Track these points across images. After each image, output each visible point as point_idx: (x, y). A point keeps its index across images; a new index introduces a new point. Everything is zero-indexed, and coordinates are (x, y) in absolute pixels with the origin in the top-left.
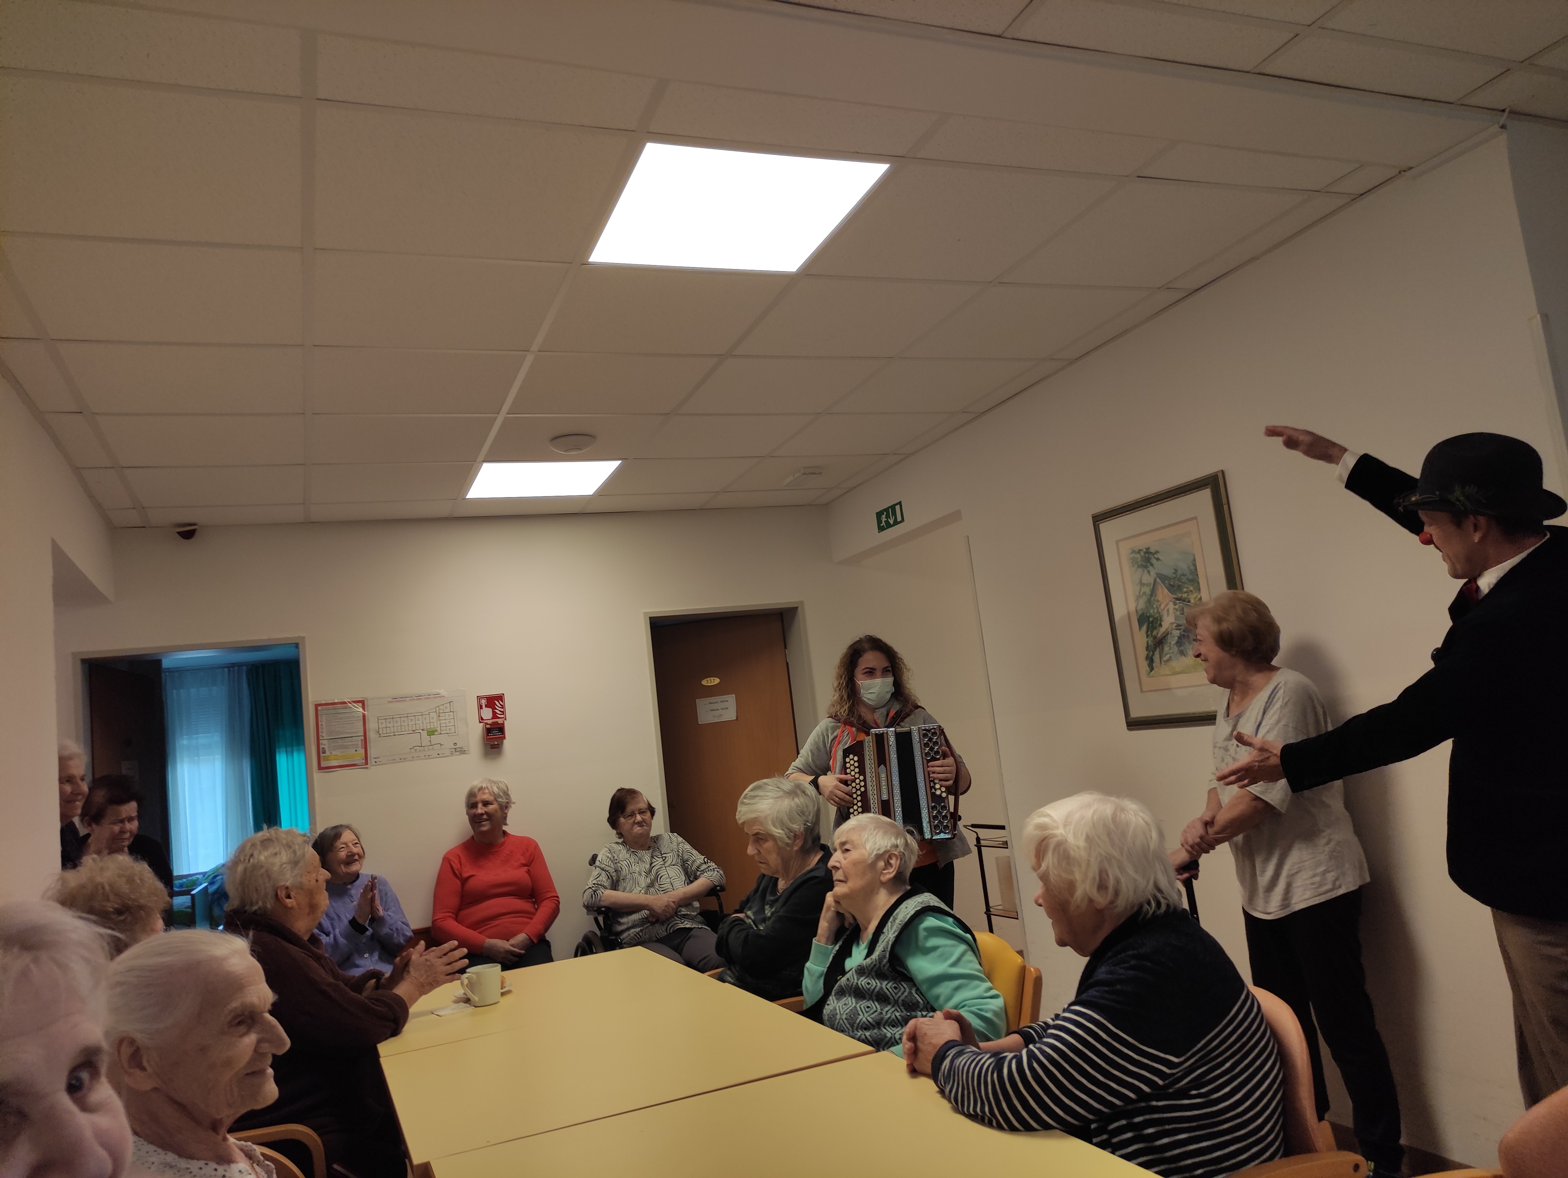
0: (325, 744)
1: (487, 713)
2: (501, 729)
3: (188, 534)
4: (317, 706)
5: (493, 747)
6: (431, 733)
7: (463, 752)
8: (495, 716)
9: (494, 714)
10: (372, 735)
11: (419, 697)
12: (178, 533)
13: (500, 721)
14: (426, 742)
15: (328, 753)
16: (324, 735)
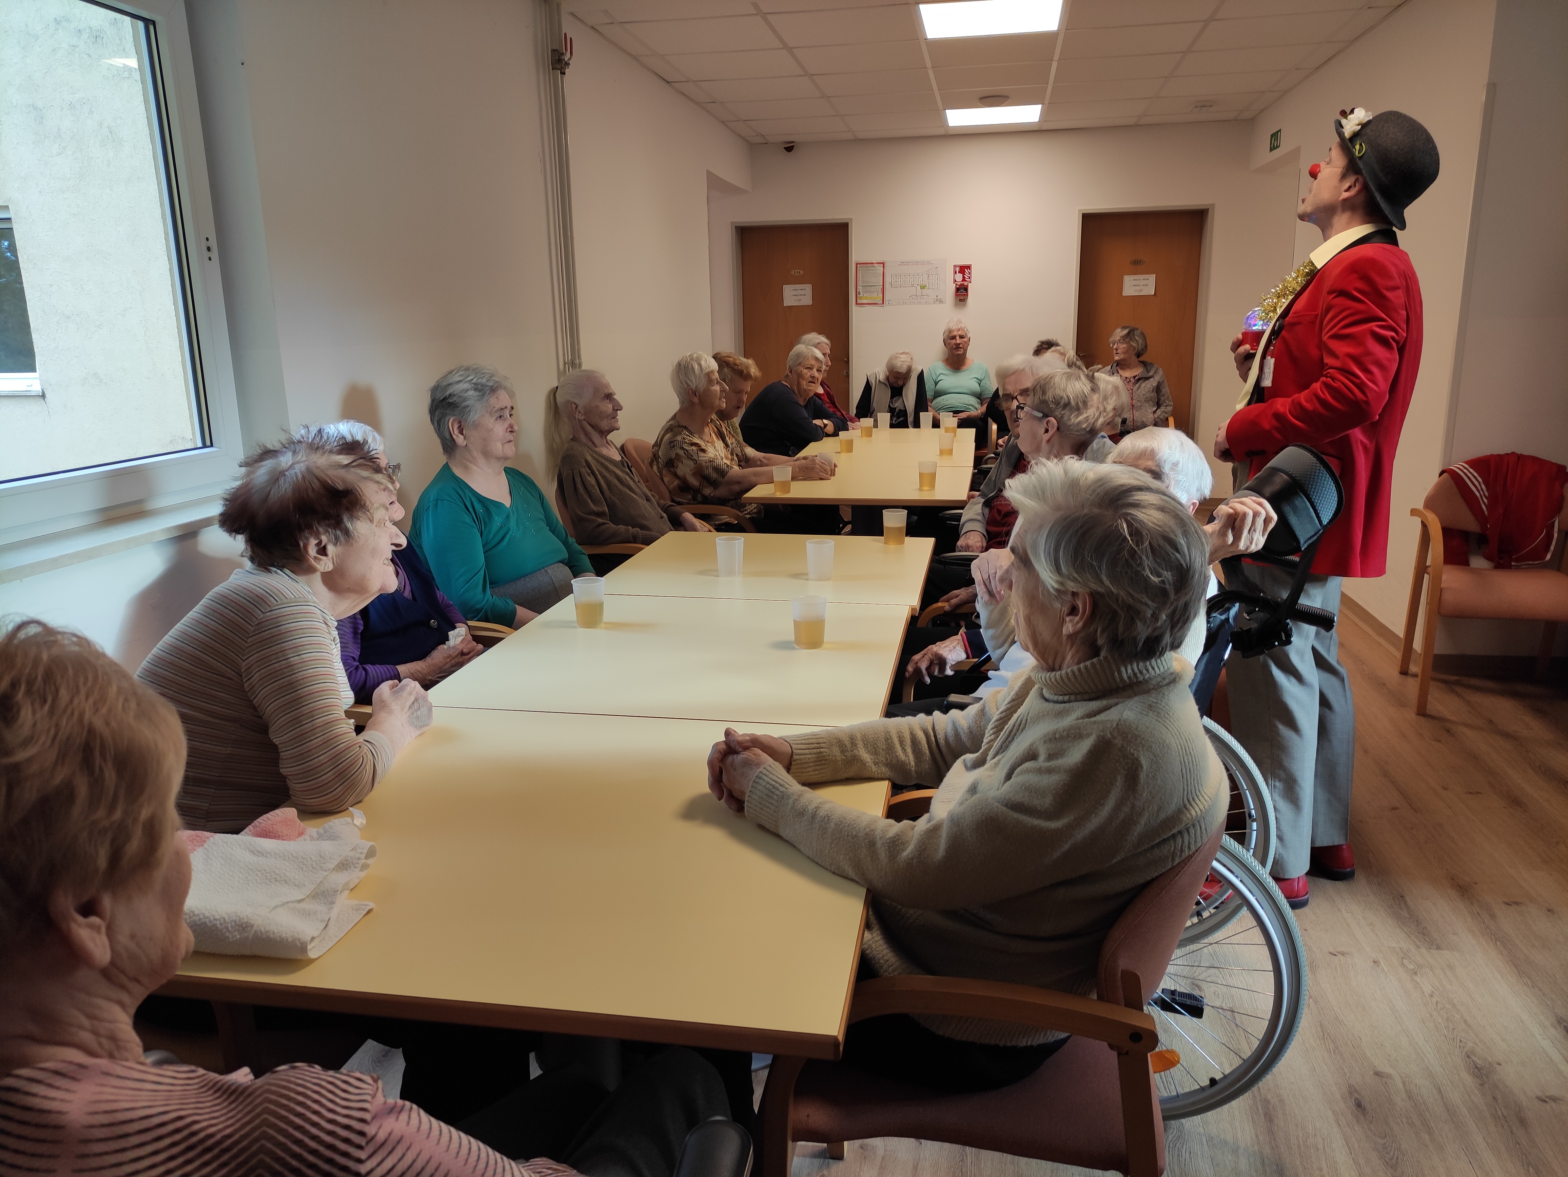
0: (860, 288)
1: (959, 277)
2: (966, 289)
3: (789, 149)
4: (857, 264)
5: (961, 300)
6: (923, 287)
7: (941, 302)
8: (964, 280)
9: (964, 278)
10: (887, 286)
11: (917, 263)
12: (785, 148)
13: (966, 283)
14: (919, 293)
15: (861, 295)
16: (860, 283)
